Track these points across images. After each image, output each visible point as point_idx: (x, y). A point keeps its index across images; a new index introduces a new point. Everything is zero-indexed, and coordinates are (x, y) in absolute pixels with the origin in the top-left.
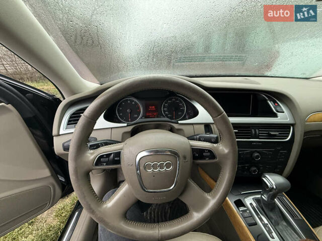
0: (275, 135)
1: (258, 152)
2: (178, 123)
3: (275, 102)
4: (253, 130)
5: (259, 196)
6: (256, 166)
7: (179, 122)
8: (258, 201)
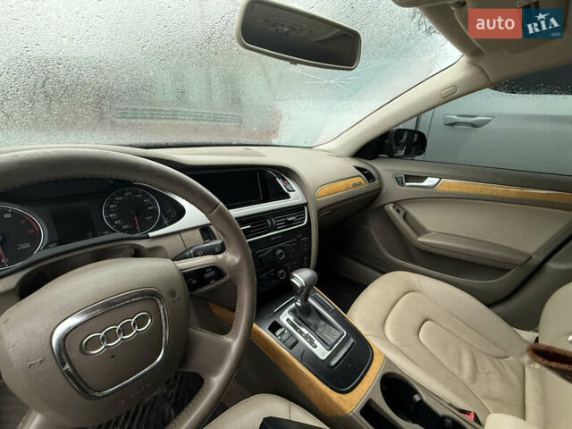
0: (292, 221)
1: (281, 248)
2: (148, 237)
3: (284, 180)
4: (268, 221)
5: (294, 305)
6: (282, 268)
7: (151, 234)
8: (293, 312)
